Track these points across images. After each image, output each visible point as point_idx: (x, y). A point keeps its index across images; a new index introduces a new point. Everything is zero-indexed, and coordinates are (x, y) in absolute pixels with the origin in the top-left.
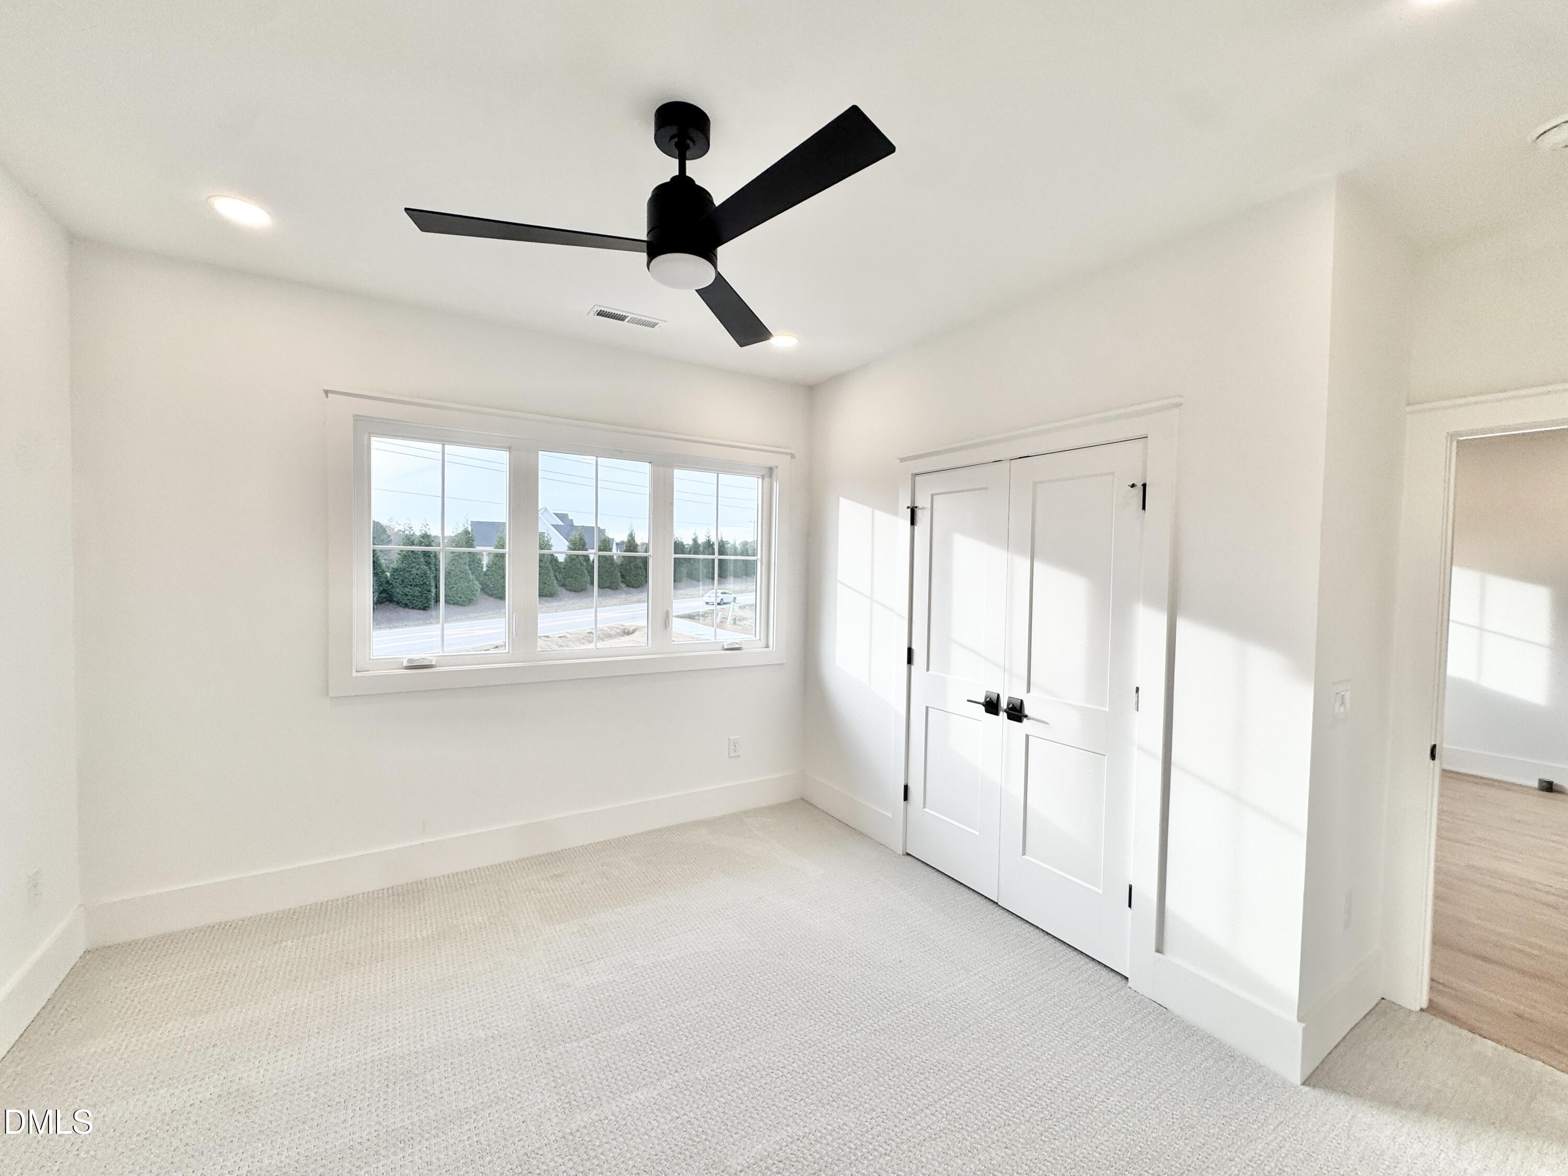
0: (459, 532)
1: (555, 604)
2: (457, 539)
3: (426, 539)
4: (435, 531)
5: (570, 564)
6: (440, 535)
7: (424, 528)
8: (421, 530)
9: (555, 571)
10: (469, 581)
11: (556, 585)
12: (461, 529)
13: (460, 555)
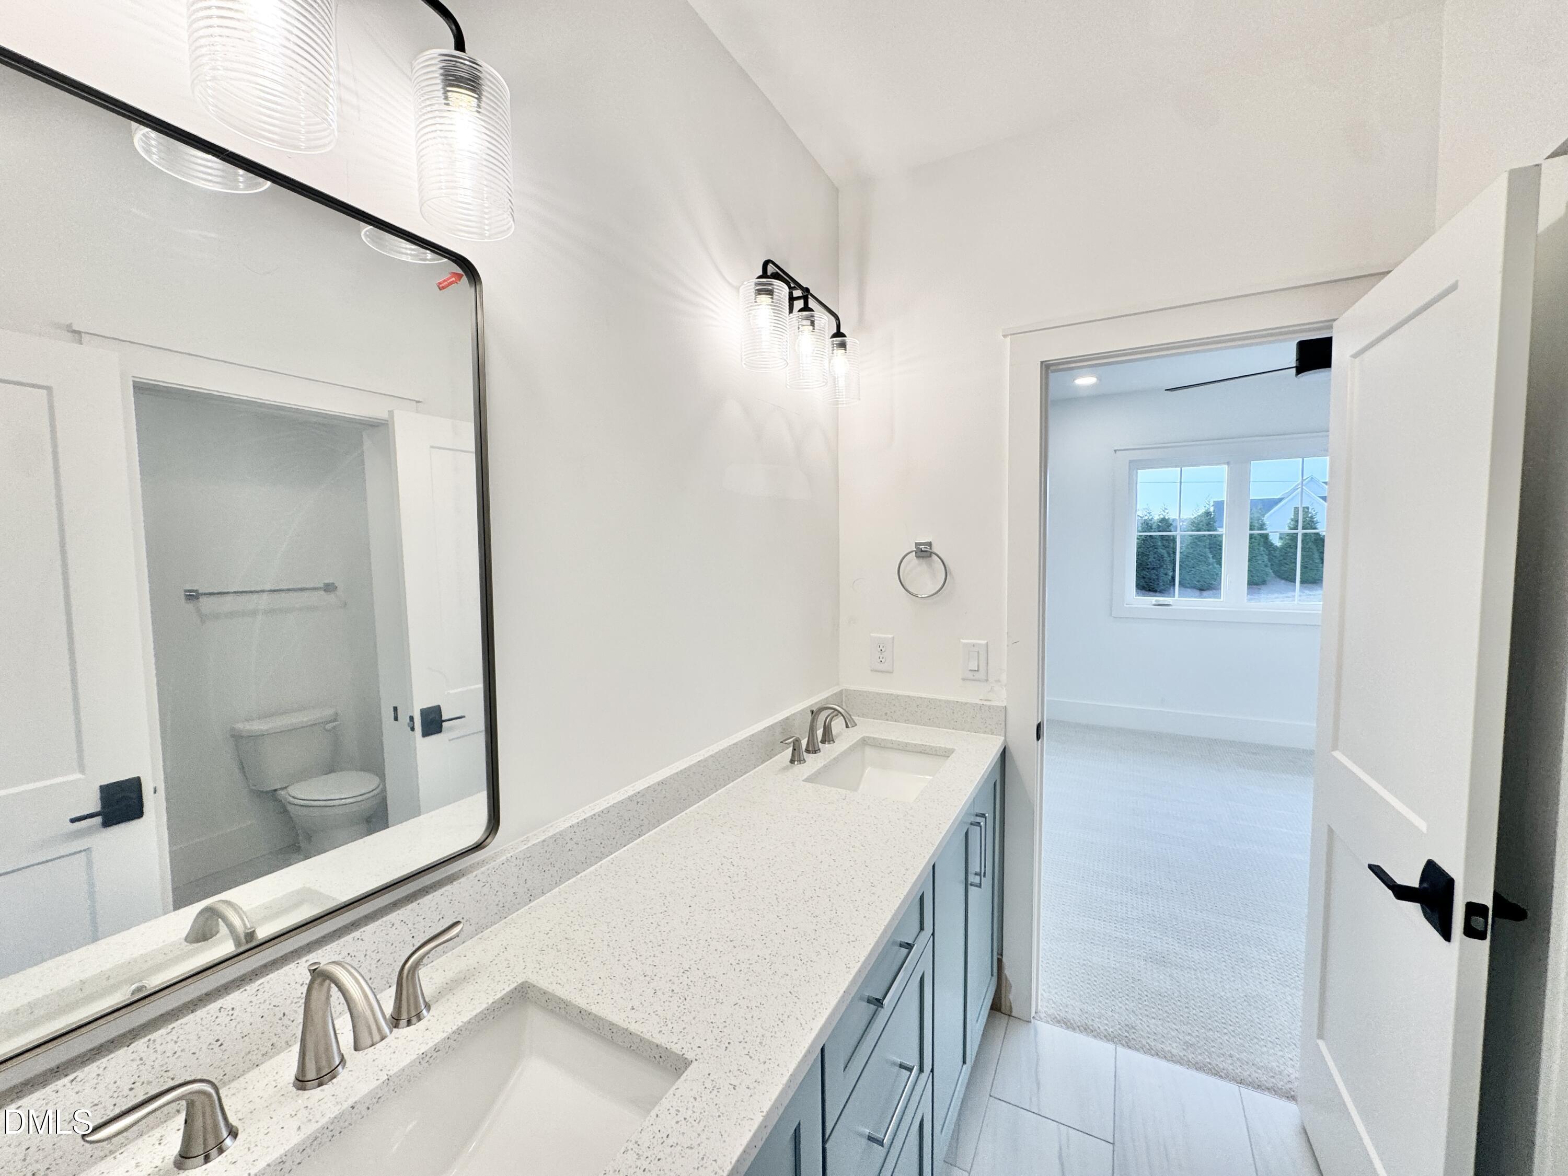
0: (1199, 514)
2: (1196, 521)
3: (1165, 524)
4: (1172, 515)
6: (1178, 518)
7: (1163, 512)
8: (1159, 515)
10: (1209, 564)
12: (1202, 510)
13: (1199, 538)
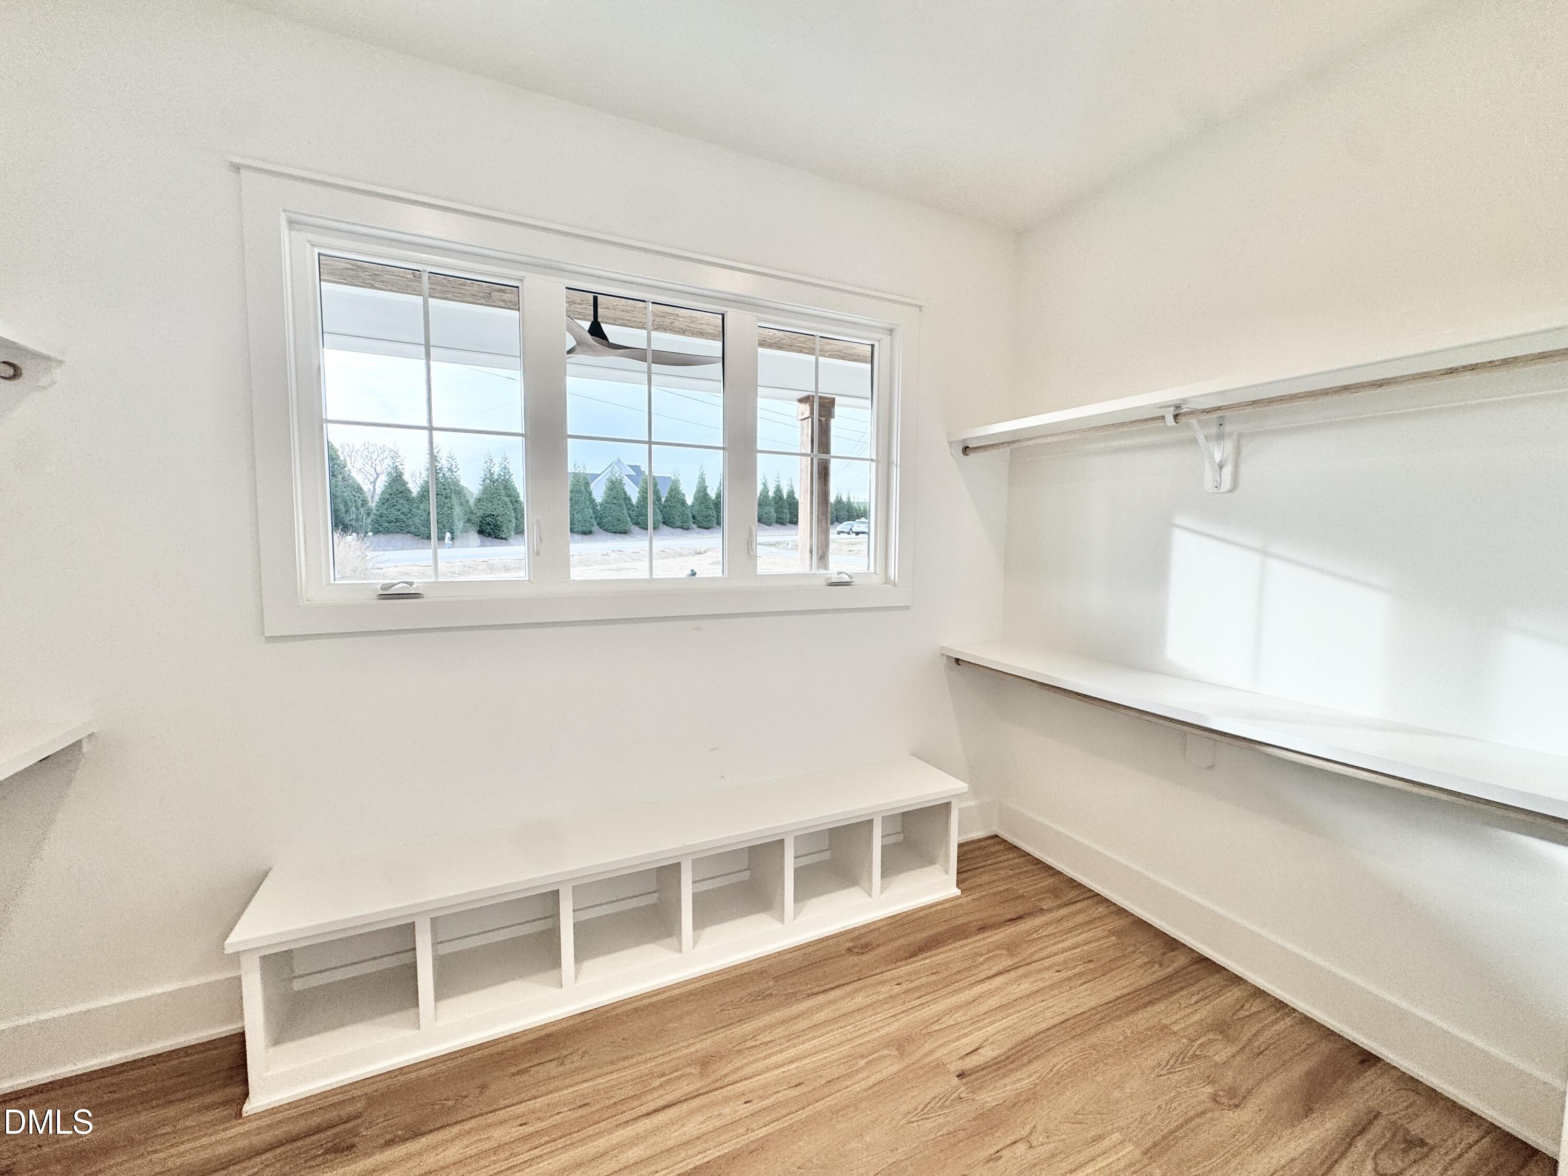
1: (629, 539)
5: (642, 503)
9: (628, 509)
11: (630, 523)
